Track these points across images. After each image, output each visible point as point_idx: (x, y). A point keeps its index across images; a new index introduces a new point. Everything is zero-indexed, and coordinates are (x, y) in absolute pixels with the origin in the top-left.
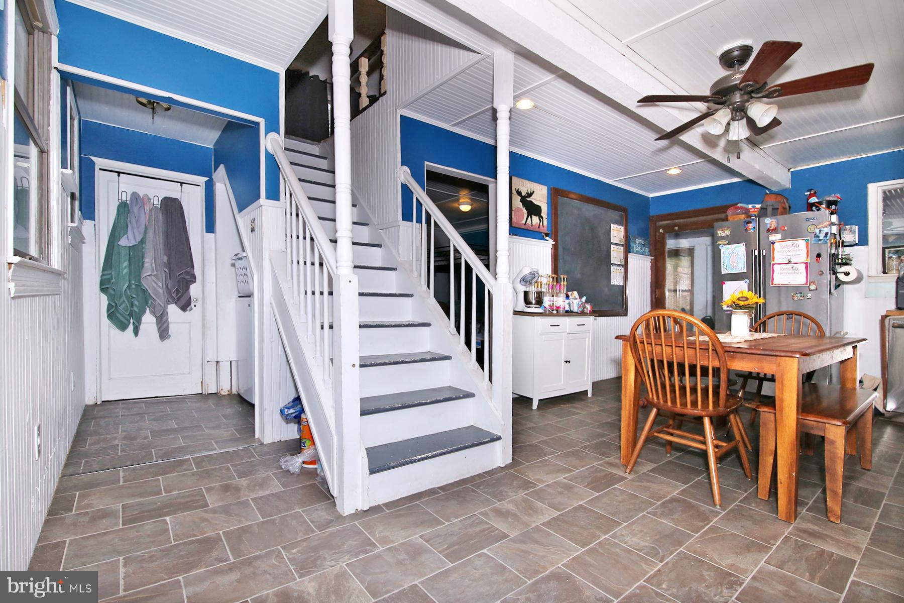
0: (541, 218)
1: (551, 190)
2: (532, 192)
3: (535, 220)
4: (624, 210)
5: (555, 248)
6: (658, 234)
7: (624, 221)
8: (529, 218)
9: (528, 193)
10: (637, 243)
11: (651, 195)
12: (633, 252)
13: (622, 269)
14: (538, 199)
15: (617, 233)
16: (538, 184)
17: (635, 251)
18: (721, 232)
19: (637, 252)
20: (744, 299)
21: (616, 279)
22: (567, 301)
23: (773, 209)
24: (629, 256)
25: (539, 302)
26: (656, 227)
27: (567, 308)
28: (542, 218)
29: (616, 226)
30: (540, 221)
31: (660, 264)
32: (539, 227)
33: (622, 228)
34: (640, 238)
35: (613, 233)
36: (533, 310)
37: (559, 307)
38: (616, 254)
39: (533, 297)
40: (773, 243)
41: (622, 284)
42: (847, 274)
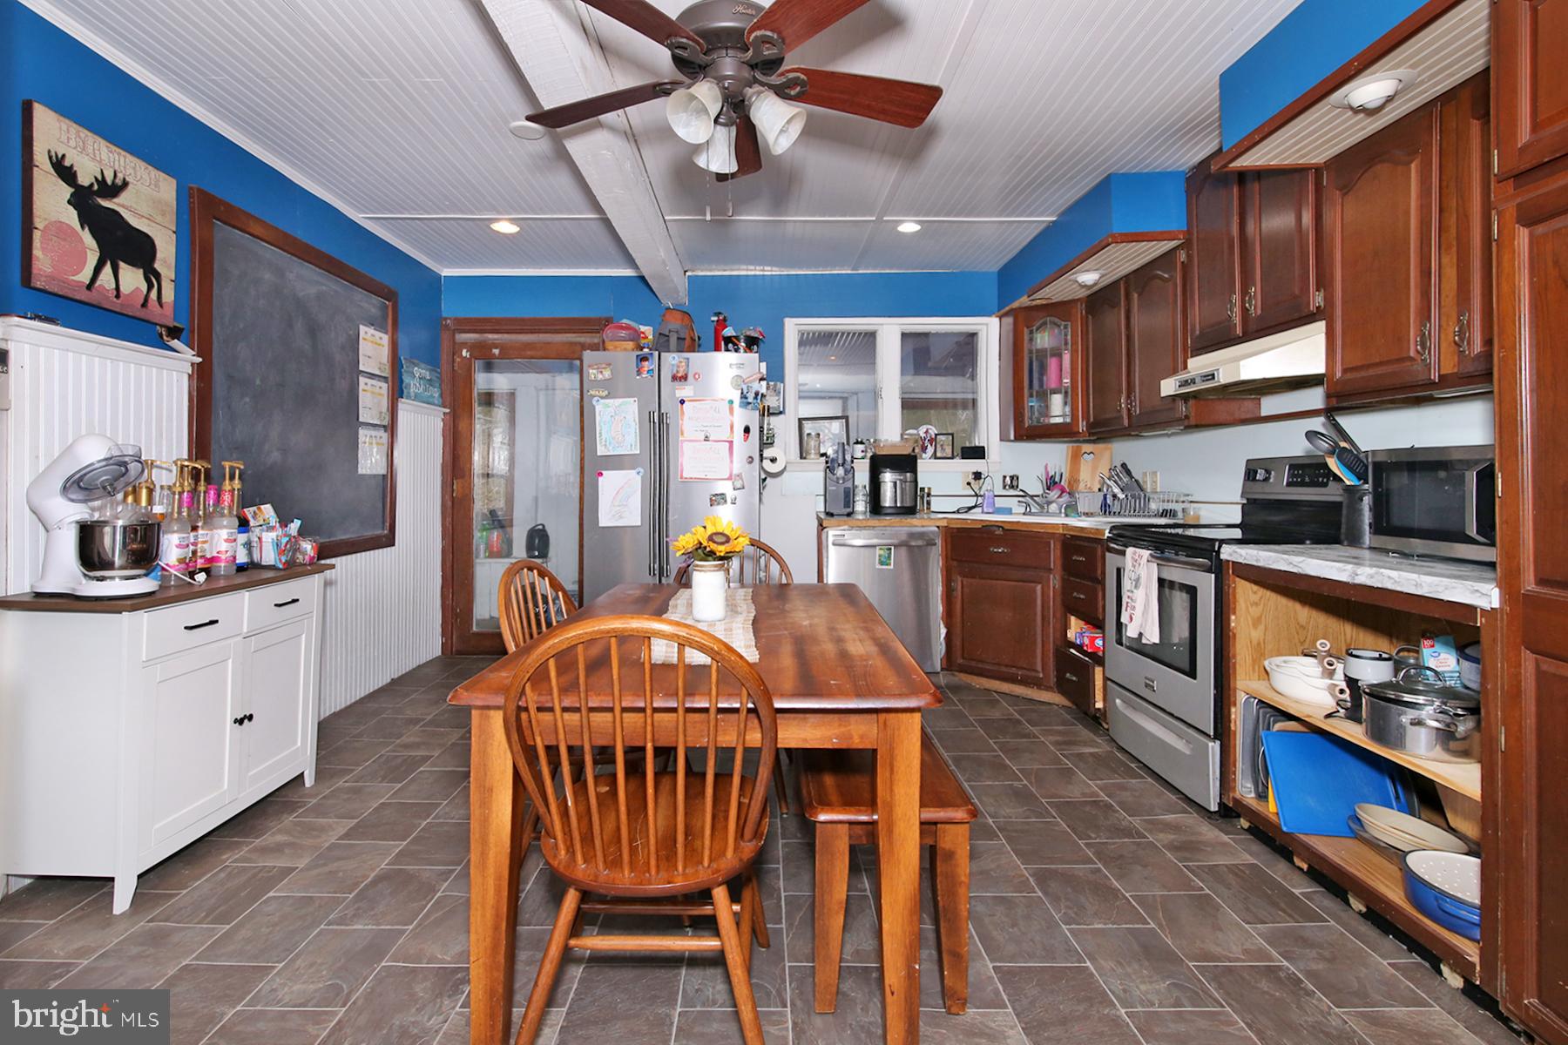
0: (152, 275)
1: (191, 196)
2: (119, 182)
3: (132, 279)
4: (388, 295)
5: (202, 378)
6: (458, 360)
7: (391, 321)
8: (108, 269)
9: (102, 182)
10: (417, 376)
11: (446, 272)
12: (408, 397)
13: (384, 436)
14: (144, 209)
15: (374, 347)
16: (143, 165)
17: (412, 394)
18: (595, 371)
19: (417, 398)
21: (370, 457)
22: (242, 538)
23: (678, 338)
24: (400, 405)
25: (143, 553)
26: (454, 343)
27: (242, 558)
28: (158, 276)
29: (371, 331)
30: (150, 287)
31: (462, 426)
32: (144, 305)
33: (385, 339)
34: (423, 365)
35: (365, 348)
36: (116, 585)
37: (213, 560)
38: (372, 399)
39: (112, 543)
40: (682, 402)
41: (383, 471)
42: (773, 460)
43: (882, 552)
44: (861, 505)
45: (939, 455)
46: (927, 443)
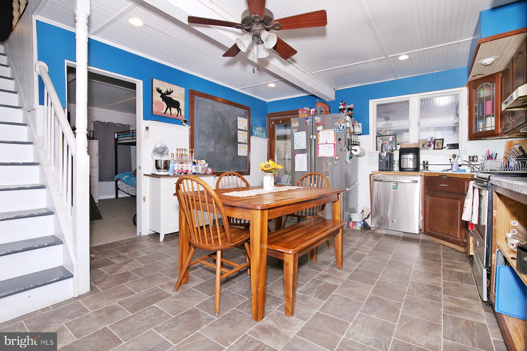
0: (179, 109)
1: (189, 91)
2: (171, 91)
3: (174, 111)
4: (248, 109)
5: (192, 131)
6: (271, 125)
7: (248, 116)
8: (169, 109)
9: (167, 92)
10: (258, 130)
11: (268, 101)
12: (254, 135)
13: (247, 146)
14: (177, 96)
15: (242, 123)
16: (177, 86)
17: (255, 135)
18: (294, 124)
19: (257, 136)
20: (268, 166)
21: (242, 151)
22: (194, 166)
23: (320, 111)
24: (251, 137)
25: (166, 167)
26: (270, 120)
27: (194, 171)
28: (180, 110)
29: (241, 118)
30: (178, 112)
31: (272, 143)
32: (177, 116)
33: (246, 120)
34: (260, 127)
35: (239, 123)
36: (162, 173)
37: (187, 171)
38: (242, 137)
39: (161, 165)
40: (319, 131)
41: (247, 155)
42: (356, 151)
43: (394, 184)
44: (396, 168)
45: (436, 148)
46: (431, 143)
